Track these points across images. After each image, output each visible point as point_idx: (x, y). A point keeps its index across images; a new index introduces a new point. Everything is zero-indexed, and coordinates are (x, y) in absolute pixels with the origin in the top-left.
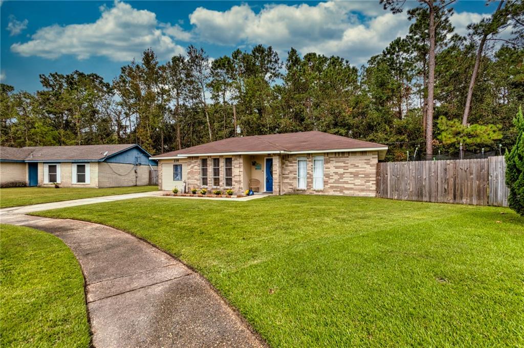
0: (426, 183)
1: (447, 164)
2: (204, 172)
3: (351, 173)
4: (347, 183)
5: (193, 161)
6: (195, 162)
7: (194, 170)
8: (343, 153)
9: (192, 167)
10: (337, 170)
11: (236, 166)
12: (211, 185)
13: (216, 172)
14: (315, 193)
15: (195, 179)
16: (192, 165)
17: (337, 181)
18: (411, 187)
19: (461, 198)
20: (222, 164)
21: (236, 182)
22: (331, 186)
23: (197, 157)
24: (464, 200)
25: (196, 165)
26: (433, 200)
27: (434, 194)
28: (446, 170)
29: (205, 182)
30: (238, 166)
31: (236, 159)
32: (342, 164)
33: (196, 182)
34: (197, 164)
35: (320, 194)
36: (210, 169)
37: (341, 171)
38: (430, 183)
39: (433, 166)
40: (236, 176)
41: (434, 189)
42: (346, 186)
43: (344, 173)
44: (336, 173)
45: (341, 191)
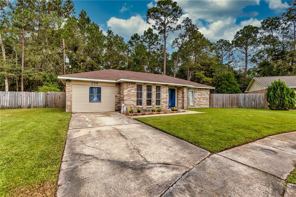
0: (225, 102)
1: (230, 95)
2: (139, 95)
3: (203, 98)
4: (201, 102)
5: (131, 86)
6: (132, 87)
7: (131, 94)
8: (200, 89)
9: (129, 91)
10: (198, 96)
11: (164, 92)
12: (144, 106)
13: (149, 95)
14: (191, 107)
15: (132, 101)
16: (129, 89)
17: (198, 101)
18: (221, 103)
19: (233, 106)
20: (154, 90)
21: (164, 102)
22: (197, 104)
23: (134, 83)
24: (234, 107)
25: (133, 90)
26: (227, 107)
27: (227, 105)
28: (229, 97)
29: (139, 102)
30: (165, 92)
31: (164, 87)
32: (200, 94)
33: (133, 103)
34: (134, 88)
35: (193, 107)
36: (145, 93)
37: (200, 97)
38: (226, 102)
39: (226, 96)
40: (164, 98)
41: (227, 104)
42: (201, 103)
43: (201, 97)
44: (198, 97)
45: (200, 106)
